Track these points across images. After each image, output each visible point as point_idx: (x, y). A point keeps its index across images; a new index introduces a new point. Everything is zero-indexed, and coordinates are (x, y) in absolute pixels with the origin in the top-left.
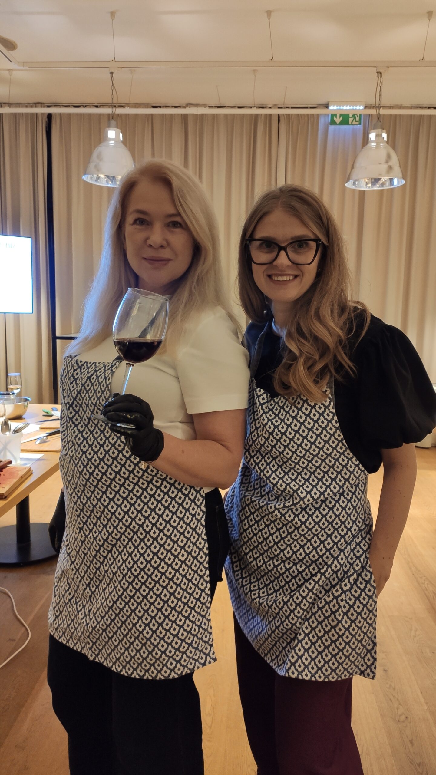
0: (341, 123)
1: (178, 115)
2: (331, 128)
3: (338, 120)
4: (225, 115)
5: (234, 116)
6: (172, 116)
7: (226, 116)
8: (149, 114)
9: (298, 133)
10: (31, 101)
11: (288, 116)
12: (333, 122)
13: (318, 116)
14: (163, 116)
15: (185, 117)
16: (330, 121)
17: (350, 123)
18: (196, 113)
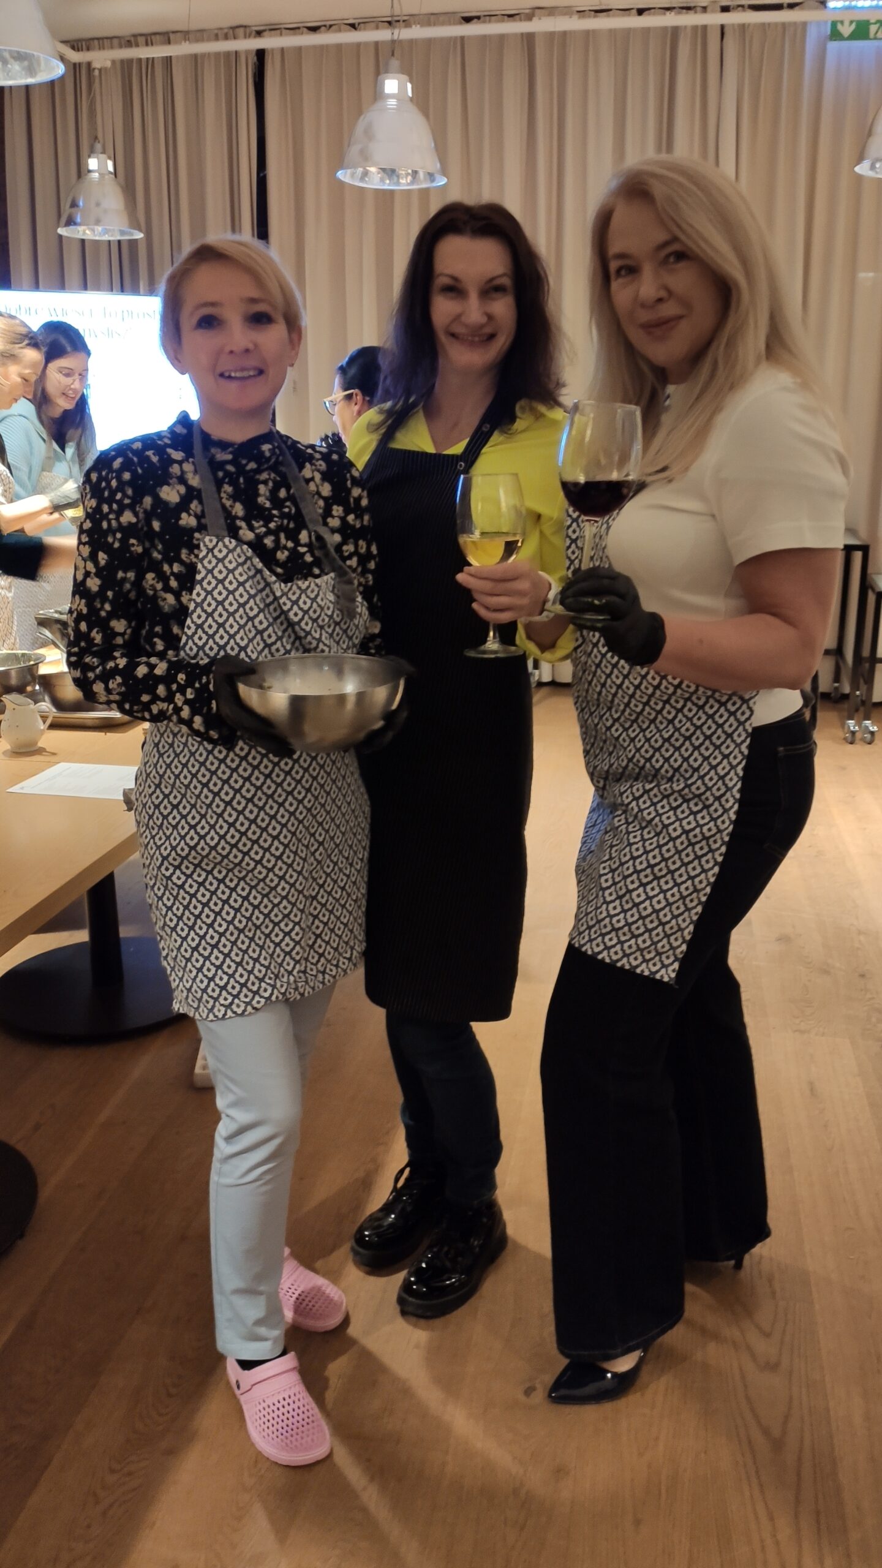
0: (853, 36)
1: (515, 35)
2: (833, 46)
3: (846, 30)
4: (610, 31)
5: (628, 32)
6: (502, 38)
7: (612, 32)
8: (456, 38)
9: (762, 61)
10: (226, 23)
11: (743, 27)
12: (835, 35)
13: (804, 25)
14: (484, 39)
15: (529, 39)
16: (829, 32)
17: (872, 35)
18: (552, 29)
